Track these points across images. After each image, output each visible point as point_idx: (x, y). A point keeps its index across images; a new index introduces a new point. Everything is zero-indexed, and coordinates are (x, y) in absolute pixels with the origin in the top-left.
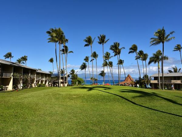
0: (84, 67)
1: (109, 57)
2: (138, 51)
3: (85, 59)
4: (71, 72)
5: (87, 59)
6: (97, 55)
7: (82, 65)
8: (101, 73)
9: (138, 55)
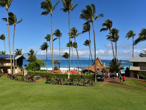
0: (45, 47)
1: (75, 34)
2: (111, 29)
3: (46, 38)
4: (30, 53)
5: (48, 38)
6: (61, 33)
7: (43, 45)
8: (64, 54)
9: (111, 34)
